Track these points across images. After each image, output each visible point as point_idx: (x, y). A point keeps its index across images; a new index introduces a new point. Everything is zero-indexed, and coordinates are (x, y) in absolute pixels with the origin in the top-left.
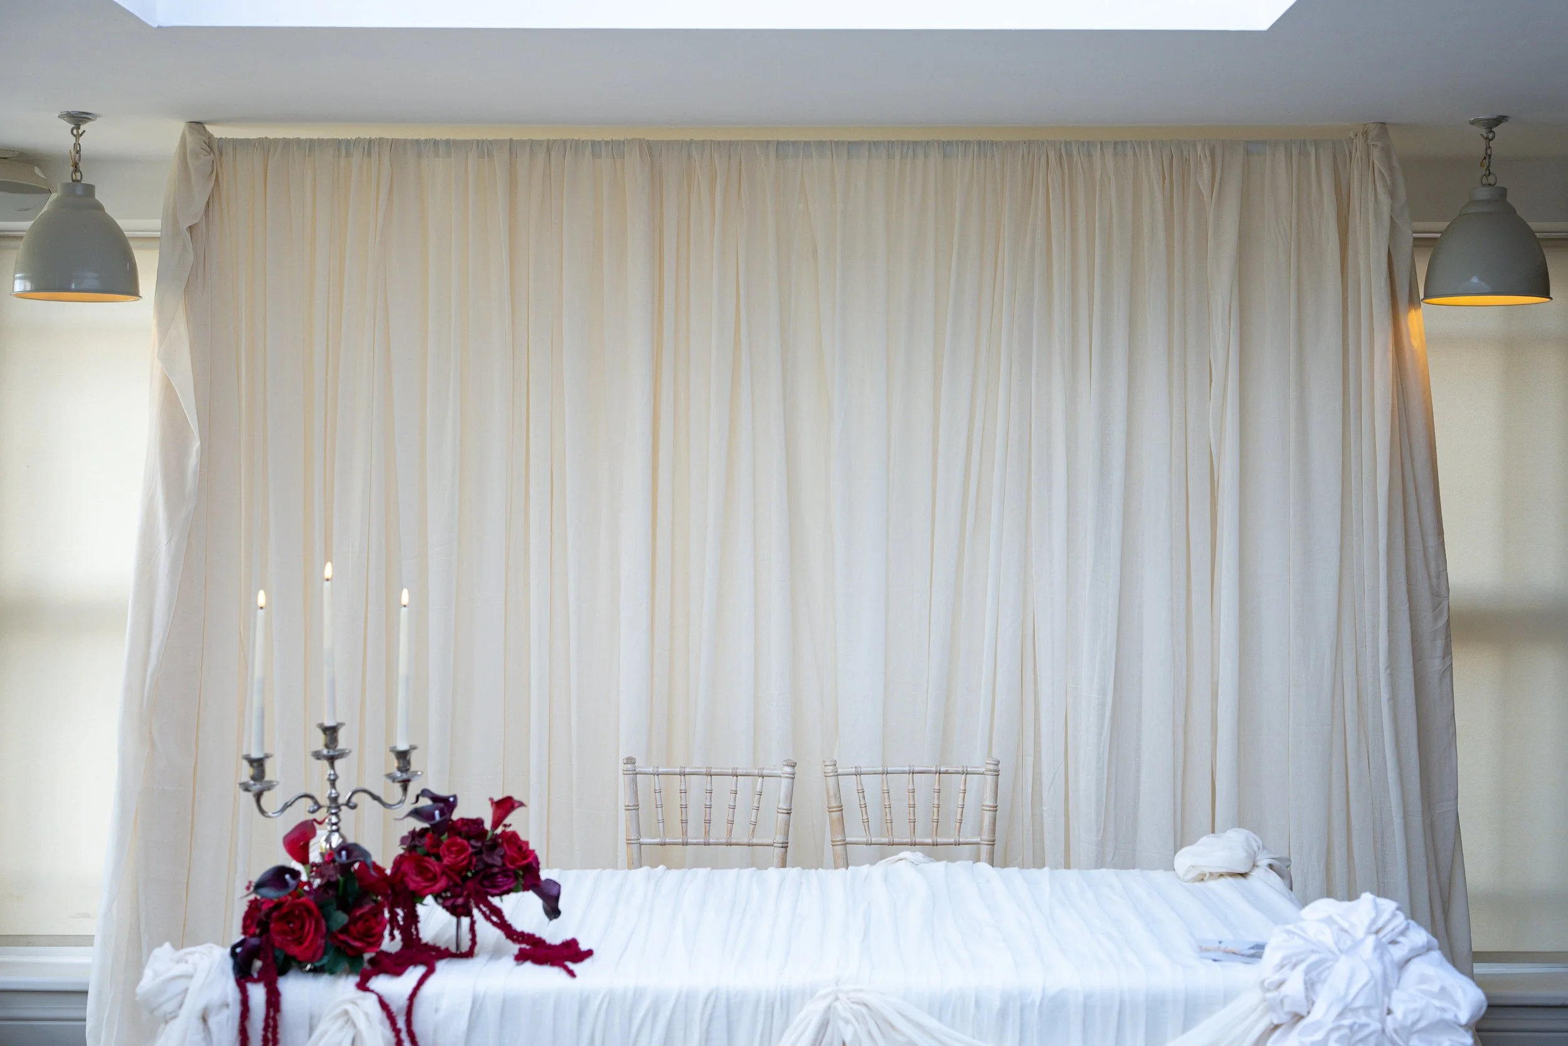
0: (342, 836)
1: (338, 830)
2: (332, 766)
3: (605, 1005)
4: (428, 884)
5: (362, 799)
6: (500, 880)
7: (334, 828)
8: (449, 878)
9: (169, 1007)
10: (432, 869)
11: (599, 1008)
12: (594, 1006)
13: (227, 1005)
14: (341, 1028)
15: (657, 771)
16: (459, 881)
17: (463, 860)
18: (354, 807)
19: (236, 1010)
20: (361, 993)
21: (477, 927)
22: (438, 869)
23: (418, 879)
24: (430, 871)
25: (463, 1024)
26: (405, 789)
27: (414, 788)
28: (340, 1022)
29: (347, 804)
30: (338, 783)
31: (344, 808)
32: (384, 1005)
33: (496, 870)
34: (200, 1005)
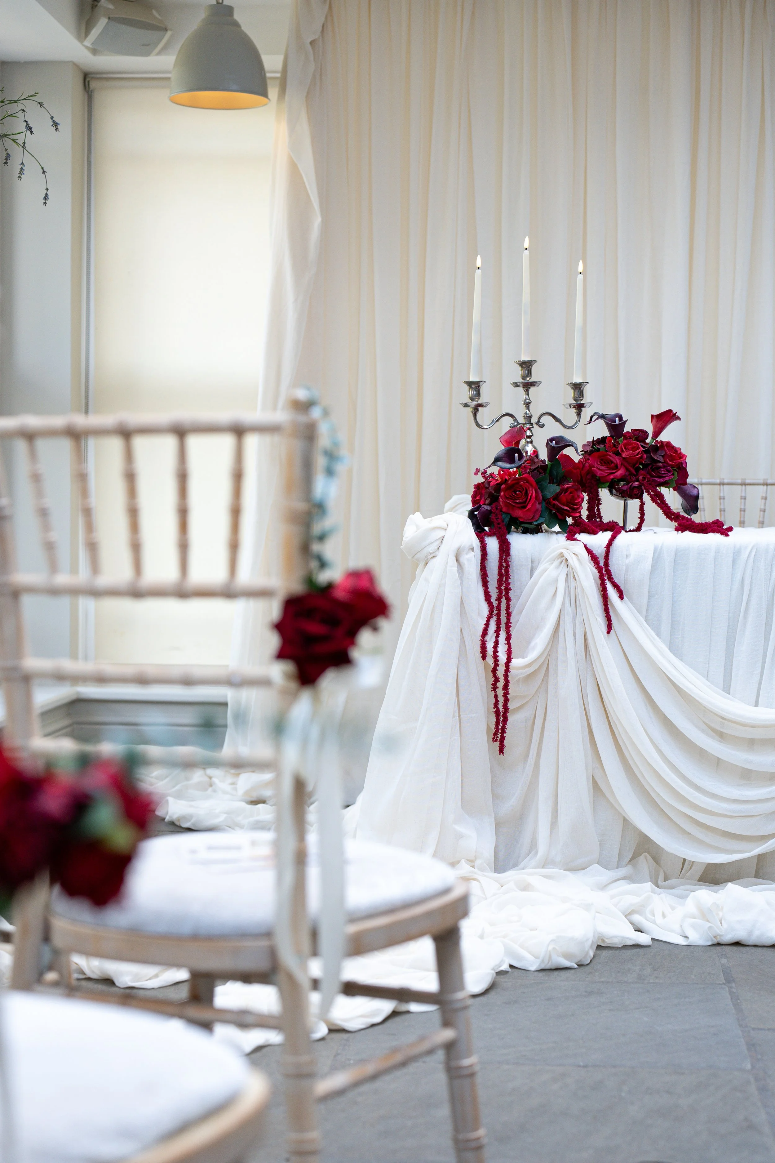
0: (534, 447)
1: (531, 442)
2: (527, 392)
3: (753, 554)
4: (611, 472)
5: (547, 420)
6: (663, 472)
7: (529, 440)
8: (627, 470)
9: (432, 548)
10: (615, 461)
11: (748, 557)
12: (744, 556)
13: (473, 549)
14: (558, 567)
15: (702, 482)
16: (633, 470)
17: (638, 454)
18: (542, 426)
19: (478, 552)
20: (570, 542)
21: (645, 507)
22: (618, 462)
23: (603, 468)
24: (612, 462)
25: (648, 565)
26: (579, 414)
27: (587, 413)
28: (557, 562)
29: (538, 423)
30: (531, 406)
31: (535, 425)
32: (589, 551)
33: (660, 464)
34: (455, 546)
